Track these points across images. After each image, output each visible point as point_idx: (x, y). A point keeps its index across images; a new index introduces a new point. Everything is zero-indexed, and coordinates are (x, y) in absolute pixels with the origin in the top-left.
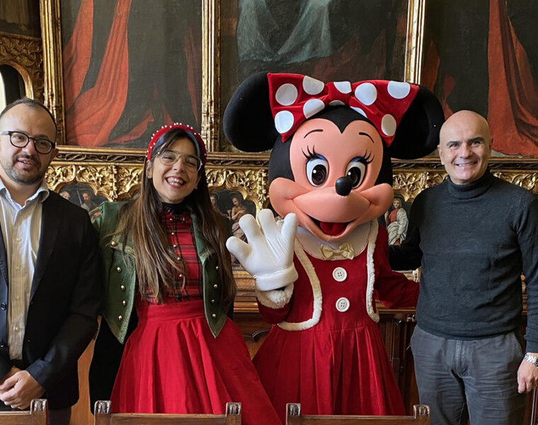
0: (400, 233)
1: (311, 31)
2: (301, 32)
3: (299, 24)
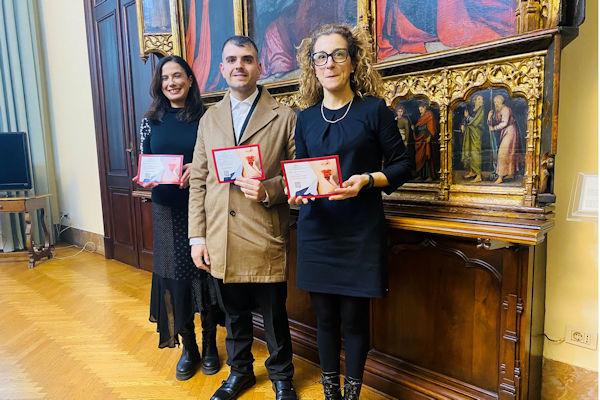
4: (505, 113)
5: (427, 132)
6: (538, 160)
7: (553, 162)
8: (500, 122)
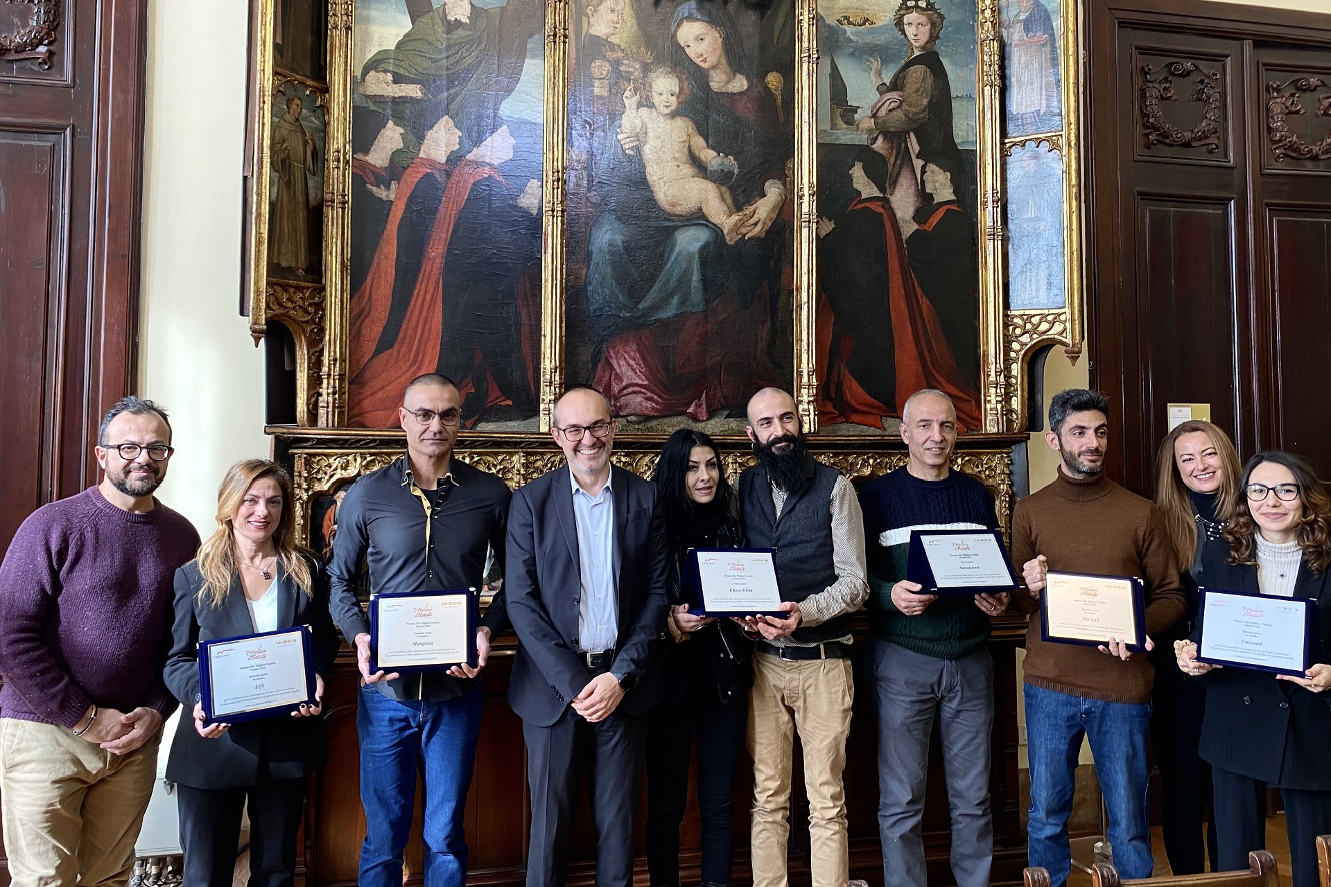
1: (680, 282)
2: (667, 282)
3: (664, 273)
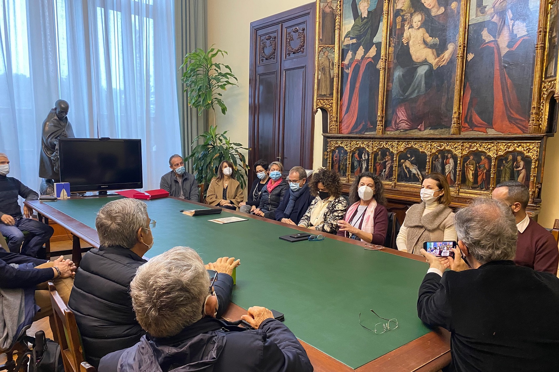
0: (450, 169)
4: (522, 163)
5: (485, 168)
6: (535, 185)
7: (541, 186)
8: (519, 167)
